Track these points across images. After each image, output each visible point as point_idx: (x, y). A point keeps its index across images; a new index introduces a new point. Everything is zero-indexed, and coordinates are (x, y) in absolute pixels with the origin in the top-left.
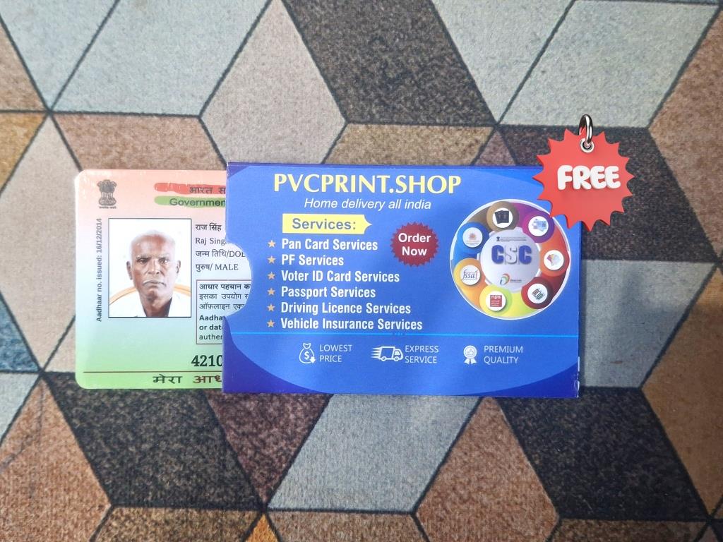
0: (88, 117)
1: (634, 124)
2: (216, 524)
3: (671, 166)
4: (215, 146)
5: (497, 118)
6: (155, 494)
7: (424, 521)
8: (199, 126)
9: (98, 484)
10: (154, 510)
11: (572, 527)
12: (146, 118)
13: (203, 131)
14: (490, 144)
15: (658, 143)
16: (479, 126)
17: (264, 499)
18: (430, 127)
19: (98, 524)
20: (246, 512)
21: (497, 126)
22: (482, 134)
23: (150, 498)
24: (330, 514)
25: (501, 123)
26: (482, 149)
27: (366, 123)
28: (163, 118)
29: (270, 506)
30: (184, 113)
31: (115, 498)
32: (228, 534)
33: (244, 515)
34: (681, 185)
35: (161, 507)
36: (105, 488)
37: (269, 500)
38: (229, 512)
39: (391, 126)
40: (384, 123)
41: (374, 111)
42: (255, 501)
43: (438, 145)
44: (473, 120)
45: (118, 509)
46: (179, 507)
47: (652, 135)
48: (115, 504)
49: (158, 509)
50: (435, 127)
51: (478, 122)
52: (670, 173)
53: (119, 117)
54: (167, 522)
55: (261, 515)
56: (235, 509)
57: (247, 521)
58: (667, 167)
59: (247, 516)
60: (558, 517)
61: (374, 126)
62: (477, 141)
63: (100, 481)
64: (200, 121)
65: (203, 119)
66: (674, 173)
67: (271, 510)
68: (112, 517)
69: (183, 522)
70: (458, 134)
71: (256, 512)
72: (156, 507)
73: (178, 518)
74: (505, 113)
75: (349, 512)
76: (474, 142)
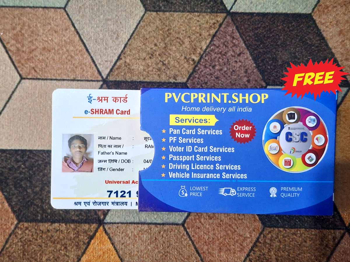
0: (4, 9)
1: (304, 12)
2: (75, 231)
3: (324, 34)
4: (73, 25)
5: (229, 9)
6: (42, 215)
7: (189, 229)
8: (65, 14)
9: (10, 210)
10: (41, 224)
11: (270, 232)
12: (36, 10)
13: (66, 16)
14: (225, 22)
15: (317, 22)
16: (219, 13)
17: (102, 217)
18: (192, 13)
19: (10, 232)
20: (92, 224)
21: (229, 13)
22: (220, 17)
23: (39, 218)
24: (138, 225)
25: (231, 11)
26: (220, 25)
27: (157, 11)
28: (45, 9)
29: (105, 221)
30: (56, 6)
31: (20, 217)
32: (82, 237)
33: (91, 226)
34: (330, 45)
35: (45, 222)
36: (14, 212)
37: (104, 218)
38: (83, 225)
39: (171, 13)
40: (166, 11)
41: (161, 5)
42: (97, 218)
43: (196, 23)
44: (216, 10)
45: (21, 223)
46: (55, 222)
47: (314, 17)
48: (20, 221)
49: (44, 224)
50: (195, 13)
51: (218, 11)
52: (323, 38)
53: (20, 9)
54: (48, 231)
55: (100, 226)
56: (86, 223)
57: (92, 230)
58: (322, 35)
59: (92, 227)
60: (263, 227)
61: (161, 13)
62: (217, 21)
63: (11, 208)
64: (65, 11)
65: (66, 9)
66: (326, 39)
67: (106, 223)
68: (18, 228)
69: (57, 231)
70: (207, 17)
71: (97, 225)
72: (42, 222)
73: (54, 229)
74: (233, 5)
75: (149, 224)
76: (216, 22)
